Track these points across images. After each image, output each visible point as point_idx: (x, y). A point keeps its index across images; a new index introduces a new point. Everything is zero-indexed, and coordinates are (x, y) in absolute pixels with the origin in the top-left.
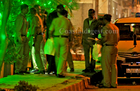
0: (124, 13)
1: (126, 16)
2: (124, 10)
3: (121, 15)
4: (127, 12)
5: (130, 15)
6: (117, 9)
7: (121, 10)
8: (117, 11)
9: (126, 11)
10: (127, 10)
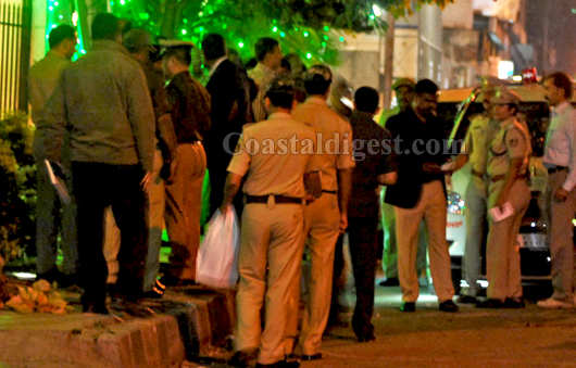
0: (458, 77)
1: (461, 85)
2: (457, 70)
3: (451, 82)
4: (466, 75)
5: (472, 81)
6: (439, 67)
7: (450, 68)
8: (441, 71)
9: (462, 72)
10: (465, 69)
